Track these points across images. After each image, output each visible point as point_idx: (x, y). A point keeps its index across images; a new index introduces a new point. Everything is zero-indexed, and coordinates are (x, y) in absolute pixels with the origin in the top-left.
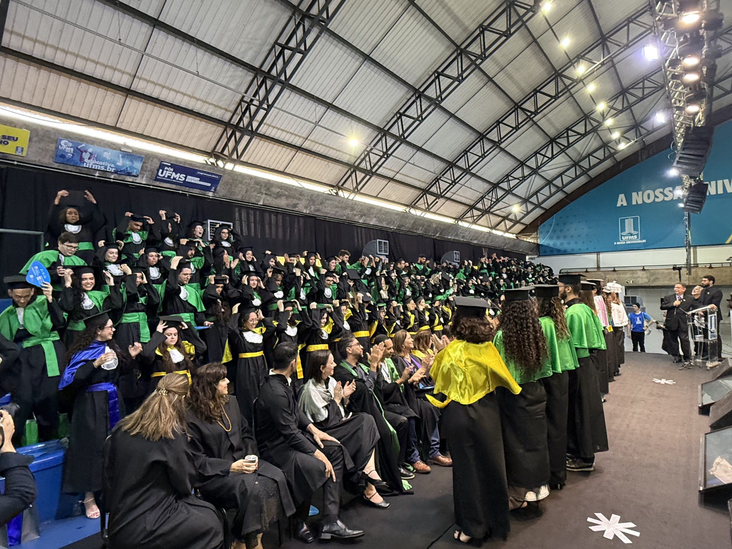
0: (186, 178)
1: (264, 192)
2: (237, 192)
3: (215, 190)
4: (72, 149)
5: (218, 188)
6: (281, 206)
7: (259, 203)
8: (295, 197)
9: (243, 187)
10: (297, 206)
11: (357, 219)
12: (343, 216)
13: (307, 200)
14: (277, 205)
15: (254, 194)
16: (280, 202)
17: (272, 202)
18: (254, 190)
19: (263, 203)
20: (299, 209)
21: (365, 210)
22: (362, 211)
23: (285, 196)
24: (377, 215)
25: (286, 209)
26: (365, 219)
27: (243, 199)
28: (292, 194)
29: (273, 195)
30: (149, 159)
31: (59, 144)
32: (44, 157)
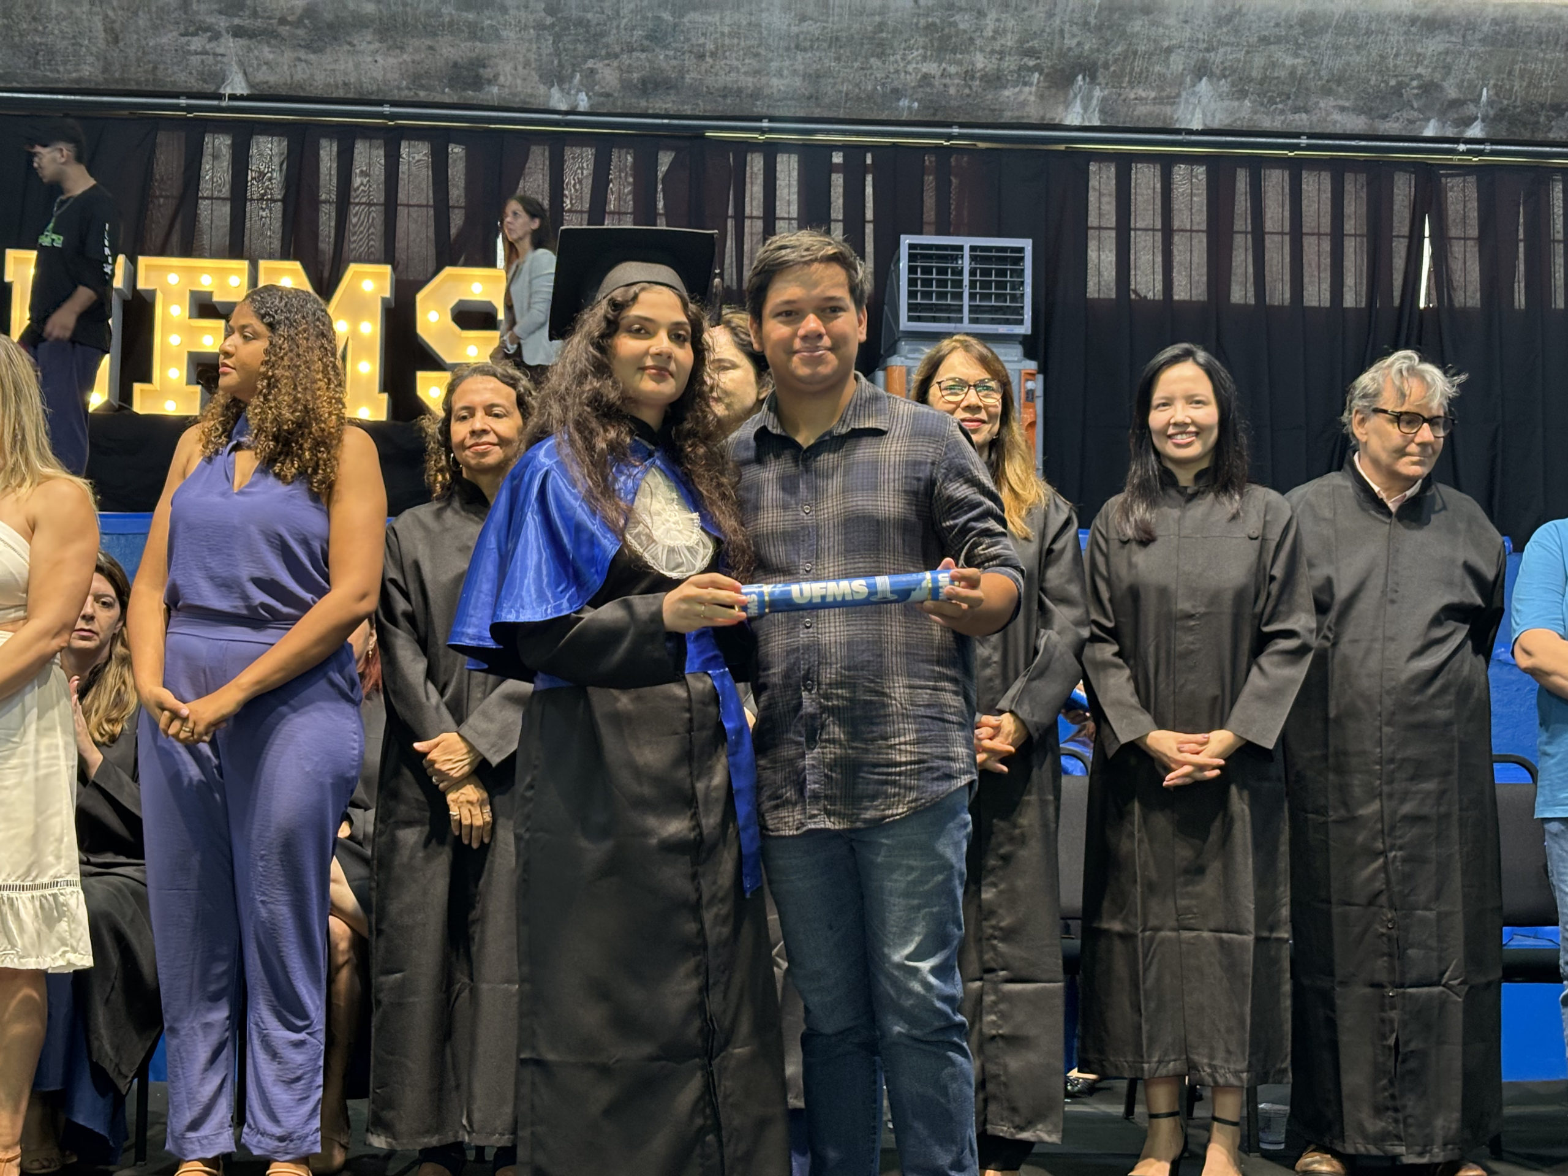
6: (375, 88)
7: (228, 91)
8: (443, 25)
9: (77, 10)
10: (487, 73)
11: (1024, 104)
12: (884, 95)
13: (532, 31)
14: (345, 84)
15: (164, 40)
16: (351, 64)
17: (301, 74)
18: (151, 19)
19: (251, 85)
20: (507, 90)
21: (1062, 31)
22: (1035, 43)
23: (367, 27)
24: (1216, 58)
25: (415, 99)
26: (1104, 100)
27: (117, 75)
28: (408, 9)
29: (284, 30)
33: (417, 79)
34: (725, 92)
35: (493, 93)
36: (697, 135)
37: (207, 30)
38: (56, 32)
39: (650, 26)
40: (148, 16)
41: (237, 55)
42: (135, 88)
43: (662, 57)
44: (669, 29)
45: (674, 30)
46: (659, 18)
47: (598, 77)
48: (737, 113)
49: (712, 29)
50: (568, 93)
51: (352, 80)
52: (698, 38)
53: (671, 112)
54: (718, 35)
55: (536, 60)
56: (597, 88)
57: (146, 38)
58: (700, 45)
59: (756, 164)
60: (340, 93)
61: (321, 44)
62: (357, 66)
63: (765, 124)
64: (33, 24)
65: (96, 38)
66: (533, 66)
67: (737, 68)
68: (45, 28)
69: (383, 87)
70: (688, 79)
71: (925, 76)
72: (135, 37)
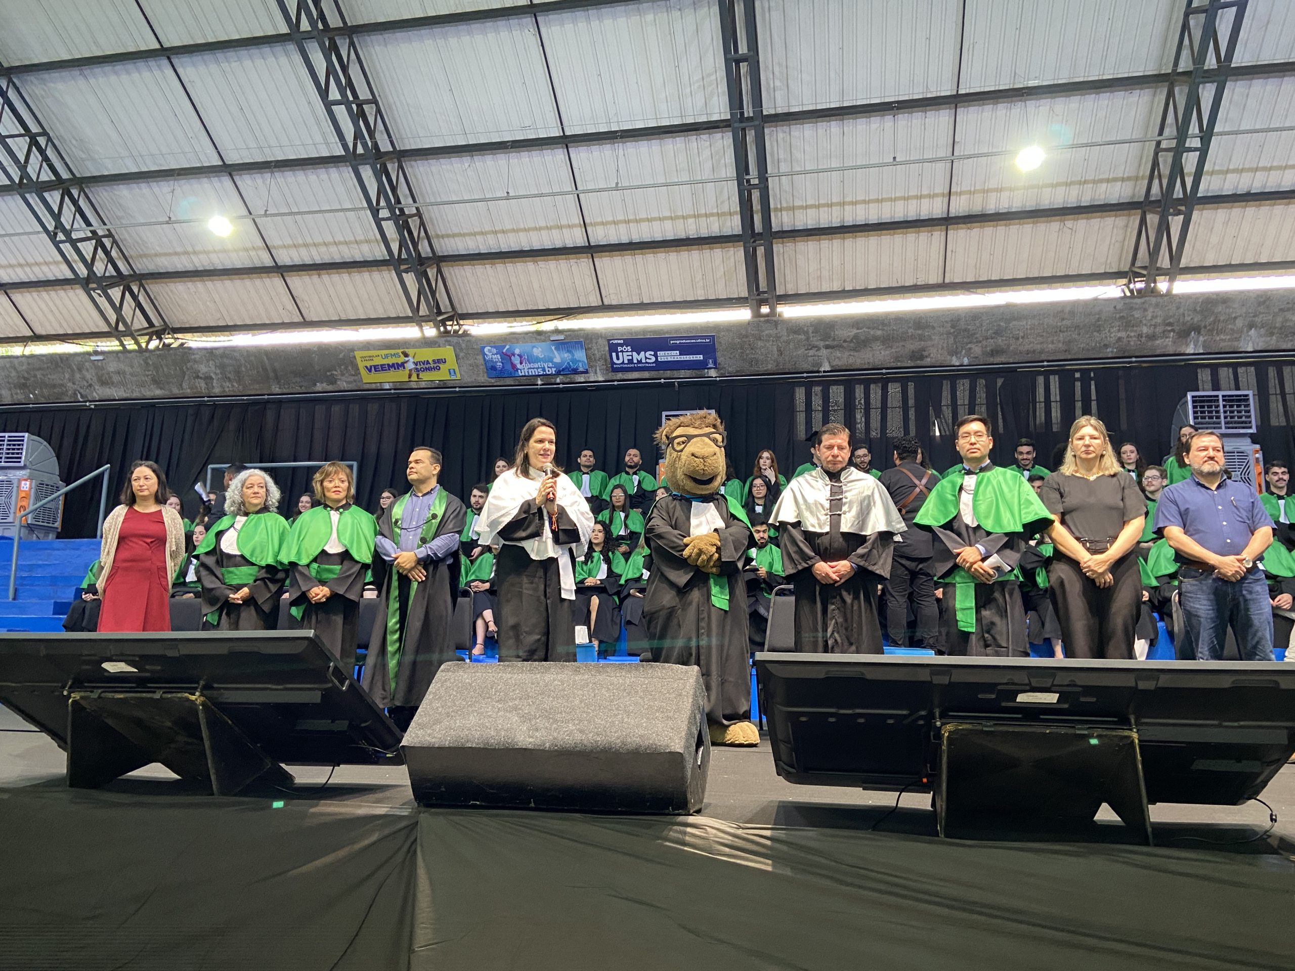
0: (656, 356)
2: (762, 357)
3: (715, 363)
4: (499, 356)
5: (720, 359)
7: (822, 369)
8: (909, 337)
9: (769, 344)
10: (925, 354)
11: (1166, 346)
12: (1100, 347)
13: (945, 336)
15: (799, 352)
16: (871, 355)
17: (851, 361)
18: (796, 345)
19: (832, 367)
20: (934, 360)
21: (1184, 315)
22: (1171, 320)
23: (878, 340)
24: (1258, 320)
25: (897, 367)
26: (1205, 341)
27: (781, 367)
29: (845, 345)
30: (591, 342)
31: (484, 354)
32: (478, 375)
33: (897, 359)
34: (1029, 352)
35: (928, 361)
36: (1014, 370)
37: (815, 347)
38: (760, 353)
39: (996, 329)
41: (827, 356)
42: (789, 371)
43: (1000, 341)
44: (1004, 329)
45: (1006, 330)
47: (972, 350)
48: (1033, 359)
49: (1022, 328)
50: (959, 358)
51: (872, 361)
52: (1016, 332)
53: (1004, 363)
54: (1025, 330)
55: (947, 347)
56: (972, 355)
57: (792, 353)
58: (1017, 334)
59: (1041, 380)
60: (866, 367)
61: (859, 348)
62: (873, 355)
63: (1045, 363)
64: (752, 351)
65: (774, 354)
66: (945, 349)
67: (1033, 342)
68: (756, 352)
69: (884, 363)
70: (1011, 348)
71: (1120, 339)
72: (788, 352)
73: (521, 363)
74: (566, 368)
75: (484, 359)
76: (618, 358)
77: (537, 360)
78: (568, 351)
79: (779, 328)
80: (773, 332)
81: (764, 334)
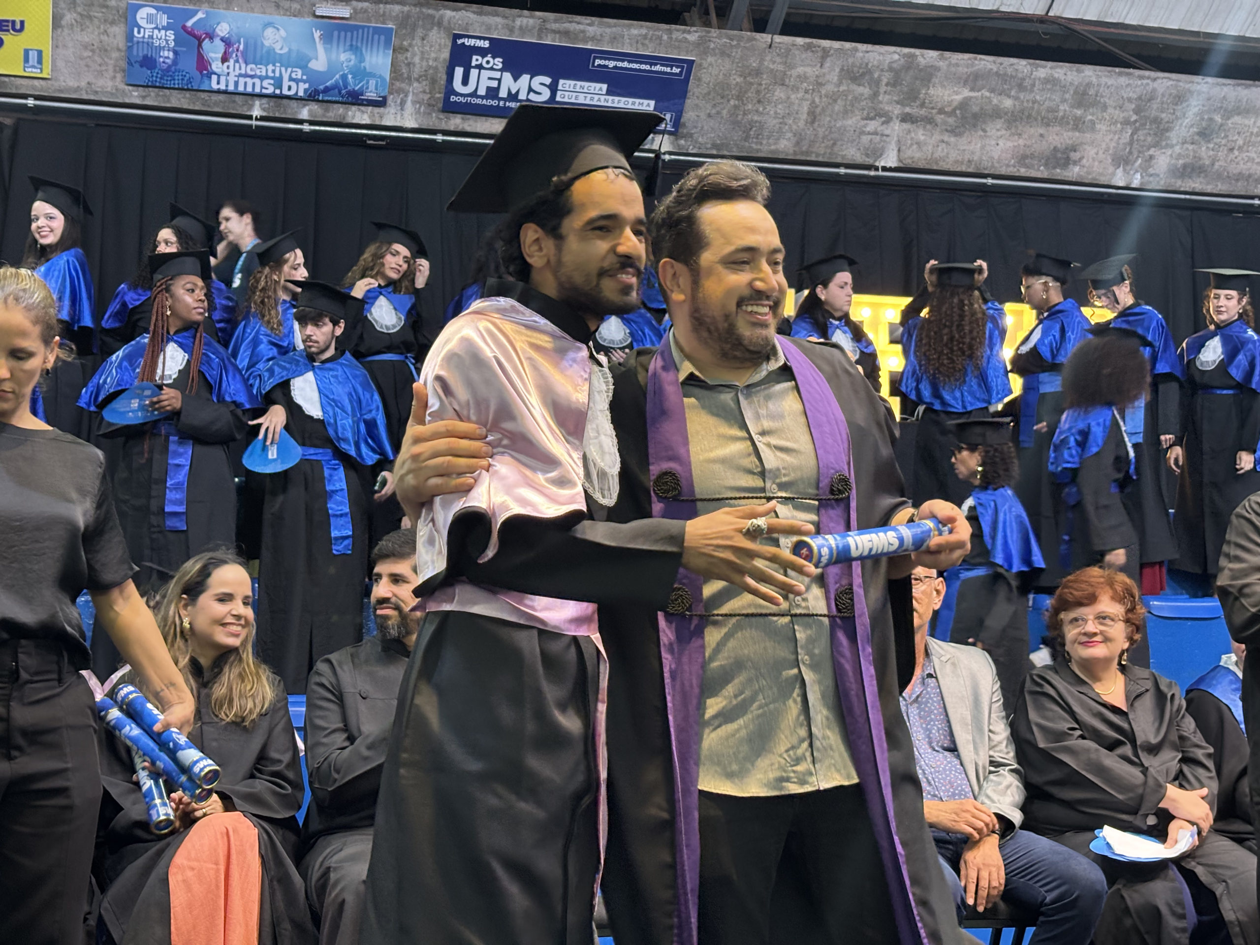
0: (553, 88)
1: (897, 110)
2: (772, 123)
3: (677, 123)
4: (171, 36)
5: (689, 115)
6: (990, 164)
7: (880, 164)
8: (1056, 118)
9: (793, 97)
10: (1075, 156)
13: (1119, 125)
14: (969, 161)
15: (849, 122)
16: (979, 145)
17: (940, 152)
18: (845, 106)
19: (900, 161)
20: (1085, 169)
23: (1001, 118)
25: (1017, 174)
27: (804, 149)
28: (1036, 106)
29: (939, 118)
30: (412, 35)
31: (132, 24)
32: (100, 74)
33: (1023, 159)
34: (1239, 177)
35: (1074, 172)
37: (881, 116)
38: (772, 112)
39: (1204, 124)
40: (844, 103)
41: (898, 136)
42: (813, 158)
43: (1204, 149)
44: (1217, 128)
45: (1219, 129)
46: (1211, 119)
47: (1154, 161)
48: (1242, 193)
49: (1246, 129)
50: (1128, 173)
51: (975, 158)
52: (1234, 135)
53: (1197, 190)
54: (1248, 134)
55: (1114, 147)
56: (1150, 170)
57: (835, 120)
58: (1232, 141)
60: (964, 168)
61: (962, 129)
62: (983, 147)
64: (757, 105)
65: (799, 119)
66: (1111, 152)
67: (1253, 159)
68: (765, 109)
69: (996, 165)
70: (1216, 166)
72: (828, 119)
73: (224, 59)
74: (335, 87)
75: (130, 37)
76: (465, 82)
77: (269, 58)
78: (353, 48)
79: (827, 64)
80: (811, 71)
81: (794, 73)
